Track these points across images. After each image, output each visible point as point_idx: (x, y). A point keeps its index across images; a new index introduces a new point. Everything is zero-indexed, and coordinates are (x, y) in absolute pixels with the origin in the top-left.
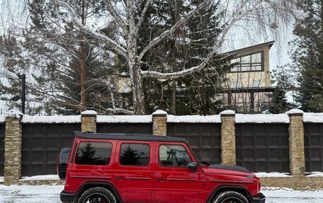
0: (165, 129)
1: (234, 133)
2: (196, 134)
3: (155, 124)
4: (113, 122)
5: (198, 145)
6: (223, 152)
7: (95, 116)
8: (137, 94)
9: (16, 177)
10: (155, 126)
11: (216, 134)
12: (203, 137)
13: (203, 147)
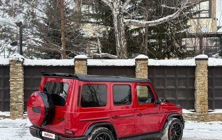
0: (146, 72)
1: (207, 75)
2: (173, 76)
3: (138, 66)
4: (102, 65)
5: (175, 85)
6: (197, 91)
7: (86, 60)
8: (120, 40)
9: (20, 111)
10: (138, 69)
11: (190, 76)
12: (180, 79)
13: (179, 87)
